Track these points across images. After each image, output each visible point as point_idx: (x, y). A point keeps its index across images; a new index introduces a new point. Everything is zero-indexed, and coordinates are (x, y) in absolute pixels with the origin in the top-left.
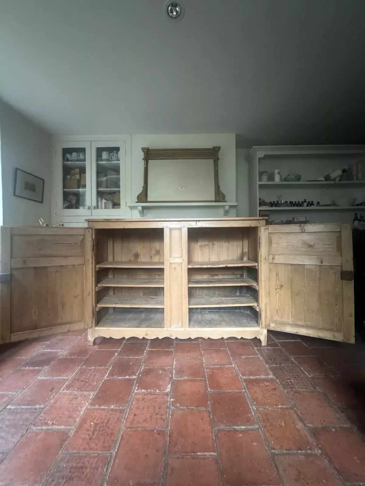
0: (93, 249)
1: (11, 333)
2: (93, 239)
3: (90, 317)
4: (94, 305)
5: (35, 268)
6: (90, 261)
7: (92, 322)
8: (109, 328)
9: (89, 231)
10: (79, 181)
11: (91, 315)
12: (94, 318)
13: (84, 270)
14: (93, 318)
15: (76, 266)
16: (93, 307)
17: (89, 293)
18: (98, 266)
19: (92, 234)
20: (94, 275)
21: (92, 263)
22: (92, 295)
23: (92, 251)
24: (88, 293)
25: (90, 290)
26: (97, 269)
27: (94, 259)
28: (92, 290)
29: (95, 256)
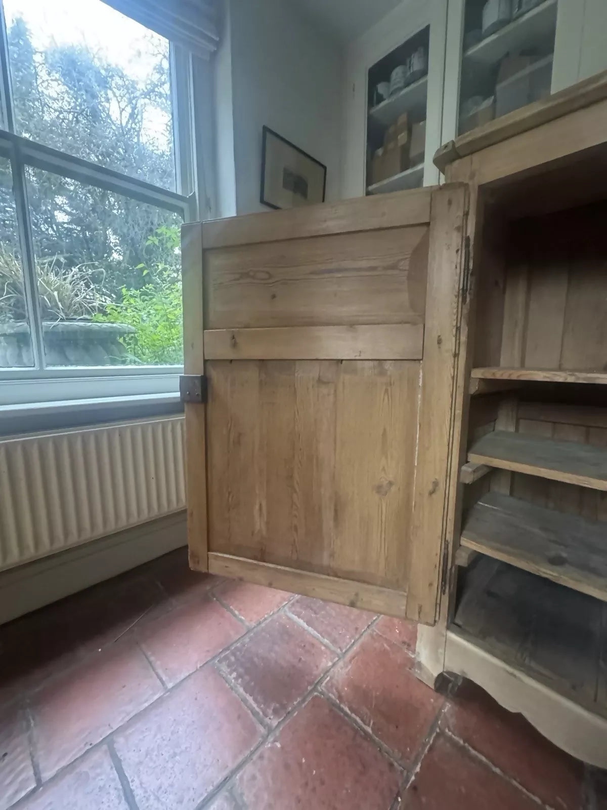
0: (464, 291)
1: (209, 550)
2: (468, 239)
3: (431, 585)
4: (450, 537)
5: (262, 363)
6: (449, 344)
7: (438, 605)
8: (517, 673)
9: (450, 202)
10: (406, 149)
11: (435, 578)
12: (447, 591)
13: (420, 384)
14: (443, 592)
15: (388, 366)
16: (447, 548)
17: (436, 484)
18: (477, 374)
19: (466, 214)
20: (459, 412)
21: (456, 355)
22: (446, 497)
23: (457, 296)
24: (431, 487)
25: (441, 478)
26: (473, 389)
27: (463, 338)
28: (448, 475)
29: (469, 324)
